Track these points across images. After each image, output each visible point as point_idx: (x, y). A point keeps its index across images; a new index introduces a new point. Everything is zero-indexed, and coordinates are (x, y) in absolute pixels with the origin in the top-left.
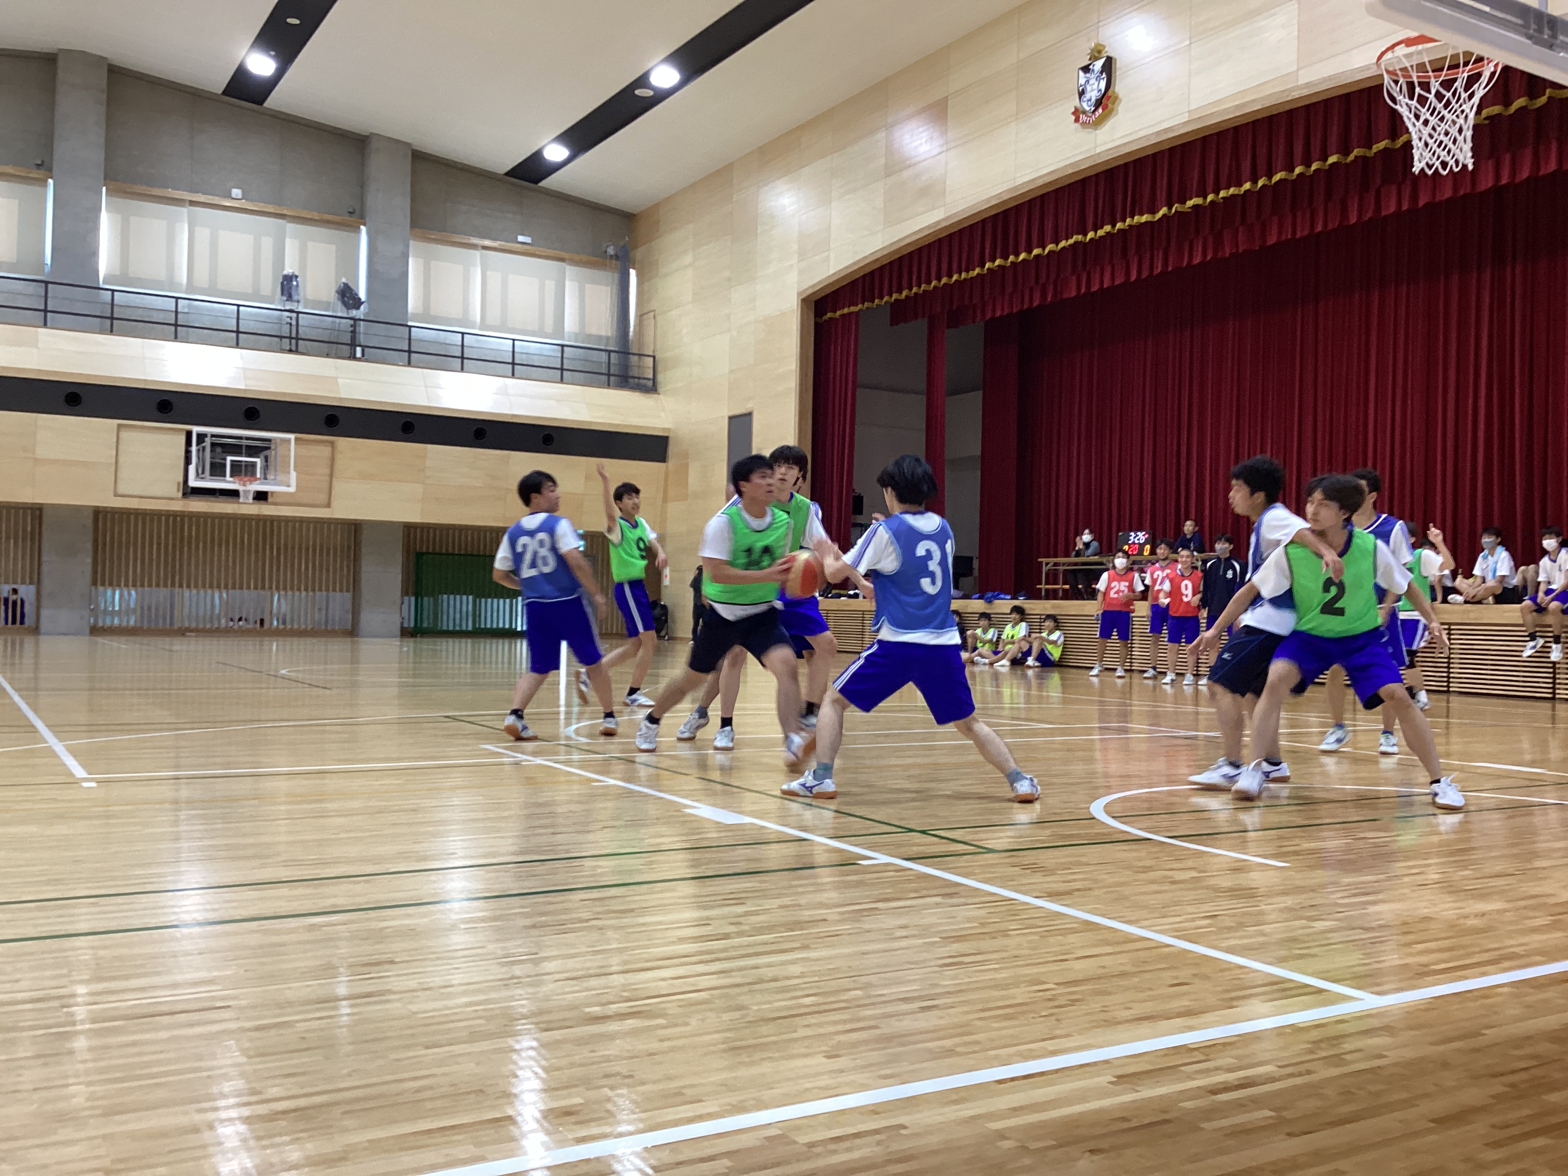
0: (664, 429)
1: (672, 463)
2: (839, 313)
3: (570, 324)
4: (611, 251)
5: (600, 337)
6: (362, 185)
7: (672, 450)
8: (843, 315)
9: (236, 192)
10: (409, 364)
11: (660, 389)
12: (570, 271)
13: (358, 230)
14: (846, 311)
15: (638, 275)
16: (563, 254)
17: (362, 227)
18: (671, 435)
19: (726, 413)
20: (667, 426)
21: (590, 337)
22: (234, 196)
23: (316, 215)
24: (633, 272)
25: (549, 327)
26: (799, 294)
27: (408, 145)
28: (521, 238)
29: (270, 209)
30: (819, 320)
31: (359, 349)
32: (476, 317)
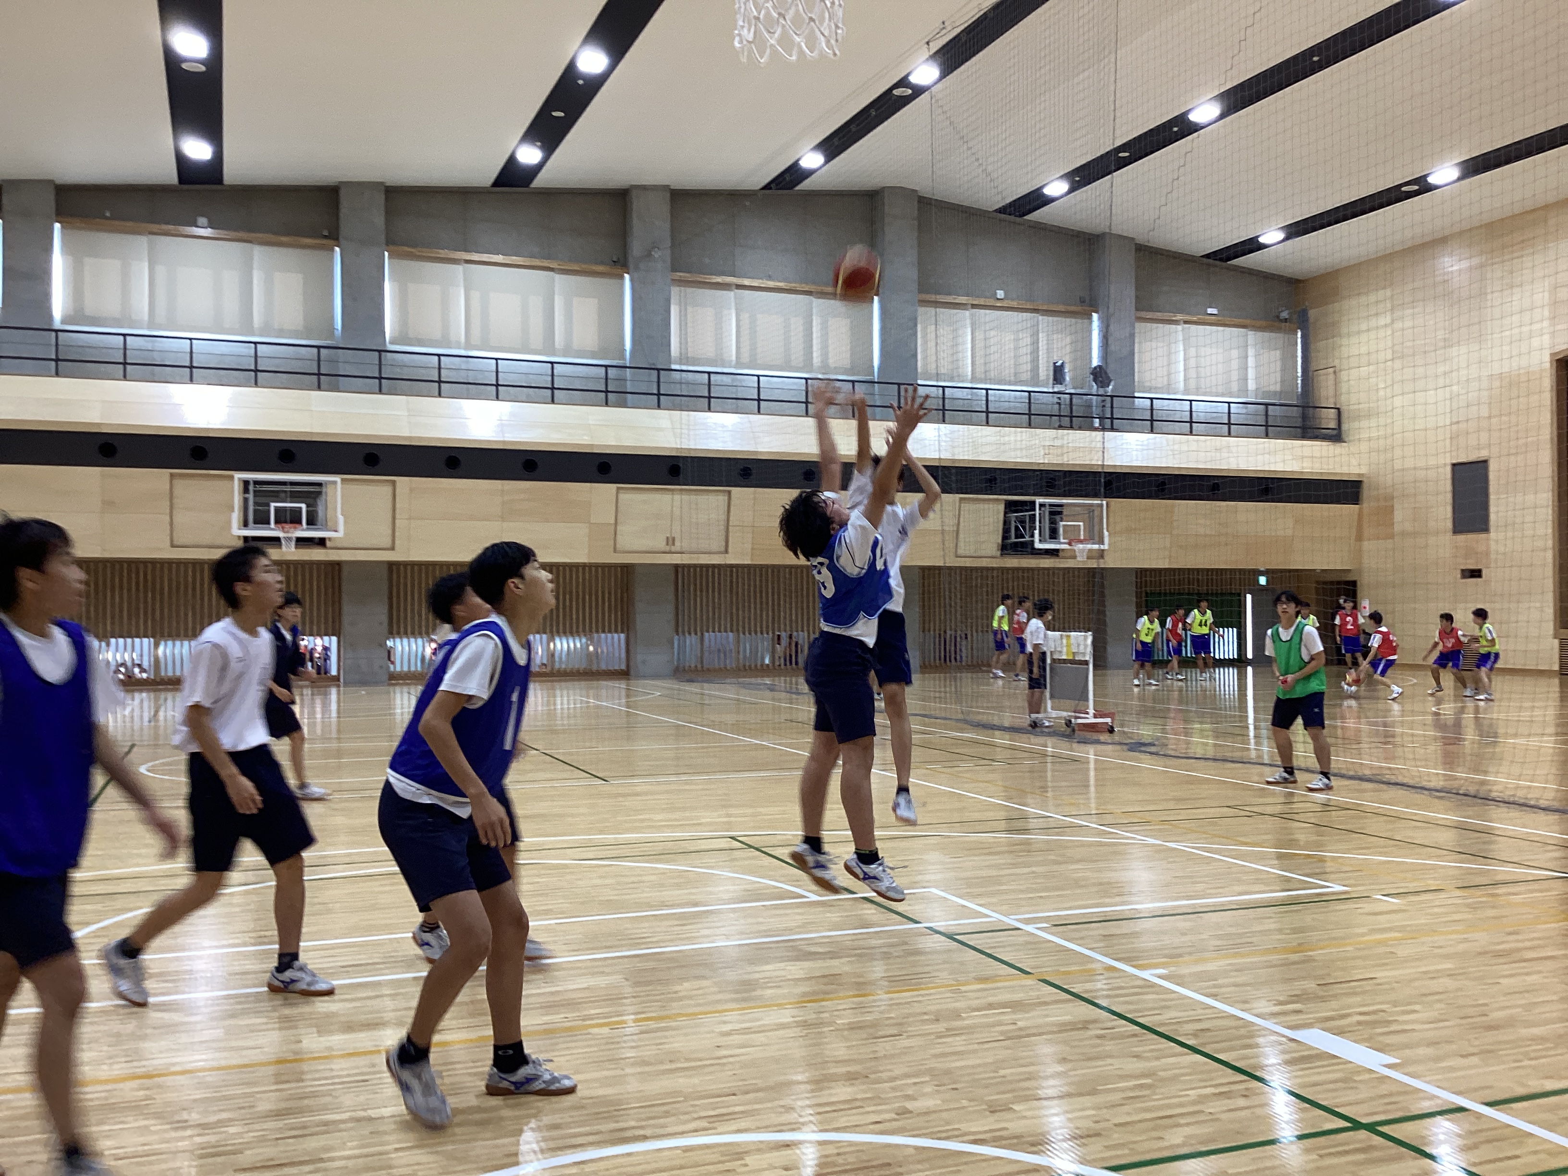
0: (1359, 475)
1: (1367, 504)
3: (1251, 385)
4: (1282, 315)
5: (1274, 393)
6: (1094, 277)
7: (1365, 493)
9: (1000, 294)
10: (1152, 431)
11: (1347, 438)
12: (1252, 336)
13: (1090, 318)
16: (1248, 322)
17: (1094, 314)
18: (1366, 480)
19: (1450, 460)
20: (1360, 472)
21: (1266, 394)
22: (1000, 297)
23: (1061, 308)
25: (1236, 388)
26: (1553, 354)
27: (1133, 239)
28: (1209, 310)
29: (1029, 306)
32: (1181, 386)
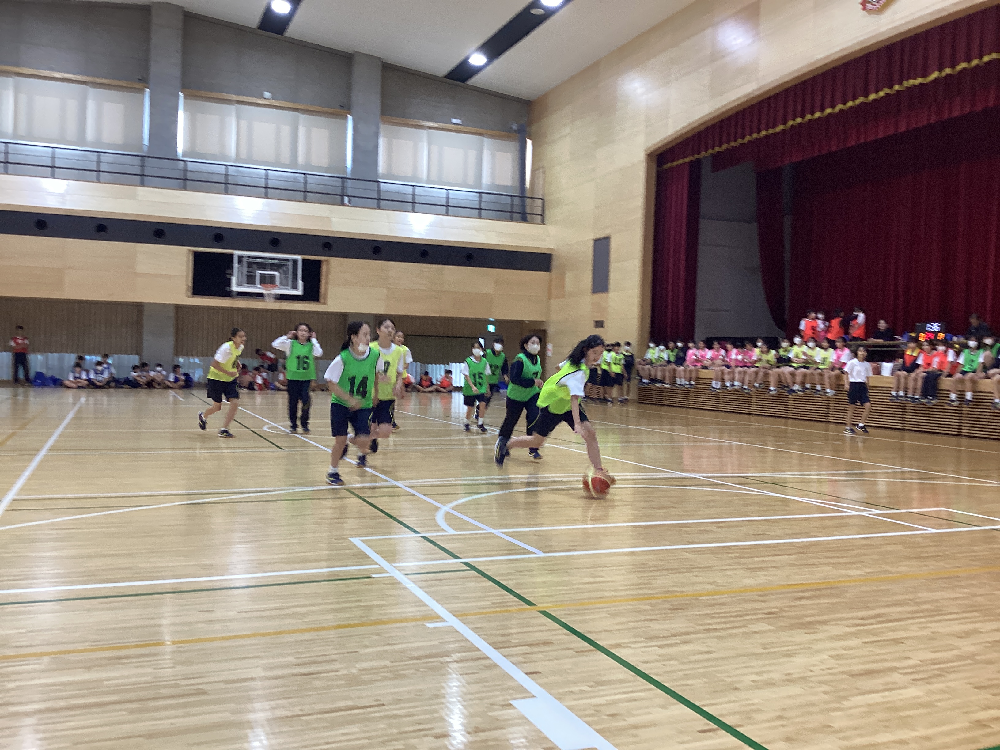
0: (549, 250)
1: (554, 272)
2: (676, 163)
3: (486, 179)
4: (515, 127)
5: (505, 187)
6: (349, 87)
7: (555, 263)
8: (678, 165)
9: (267, 94)
10: (379, 207)
11: (546, 222)
12: (487, 142)
13: (346, 118)
14: (681, 161)
15: (533, 145)
16: (482, 131)
17: (349, 117)
18: (554, 254)
19: (592, 237)
20: (552, 247)
21: (499, 187)
22: (266, 97)
23: (319, 109)
24: (529, 142)
25: (471, 181)
26: (646, 150)
27: (379, 58)
28: (454, 121)
29: (289, 105)
30: (660, 169)
31: (346, 199)
32: (424, 175)
